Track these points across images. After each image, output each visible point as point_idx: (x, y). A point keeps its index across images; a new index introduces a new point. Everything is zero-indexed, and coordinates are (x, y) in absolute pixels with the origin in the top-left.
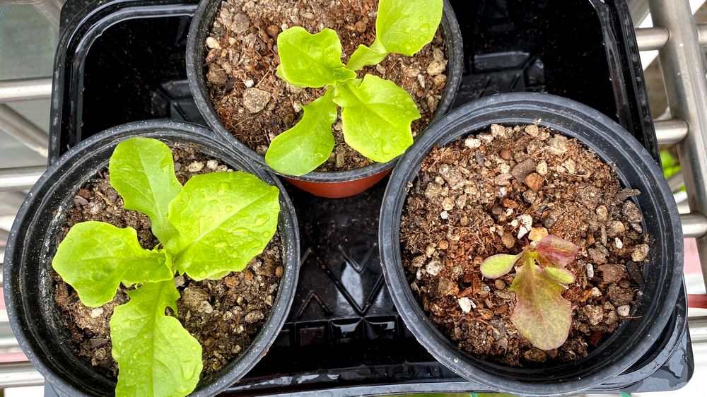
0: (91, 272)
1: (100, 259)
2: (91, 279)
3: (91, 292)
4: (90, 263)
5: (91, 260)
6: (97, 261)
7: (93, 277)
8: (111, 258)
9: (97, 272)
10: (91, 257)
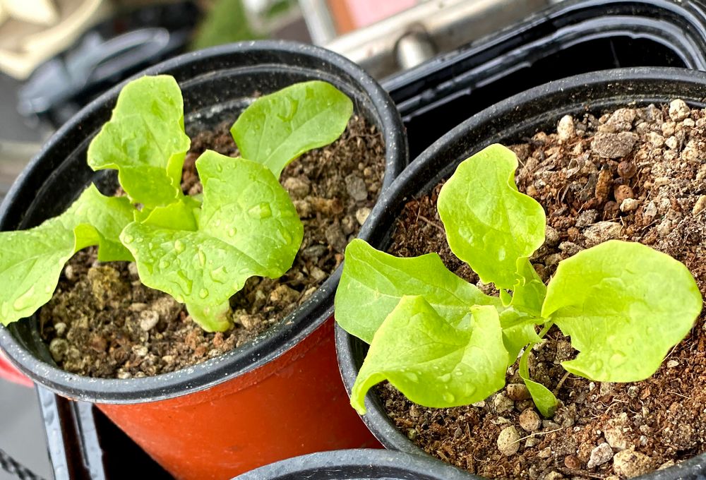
0: (132, 136)
1: (154, 139)
2: (123, 140)
3: (105, 147)
4: (143, 128)
5: (147, 127)
6: (149, 136)
7: (126, 141)
8: (161, 151)
9: (135, 142)
10: (151, 125)
